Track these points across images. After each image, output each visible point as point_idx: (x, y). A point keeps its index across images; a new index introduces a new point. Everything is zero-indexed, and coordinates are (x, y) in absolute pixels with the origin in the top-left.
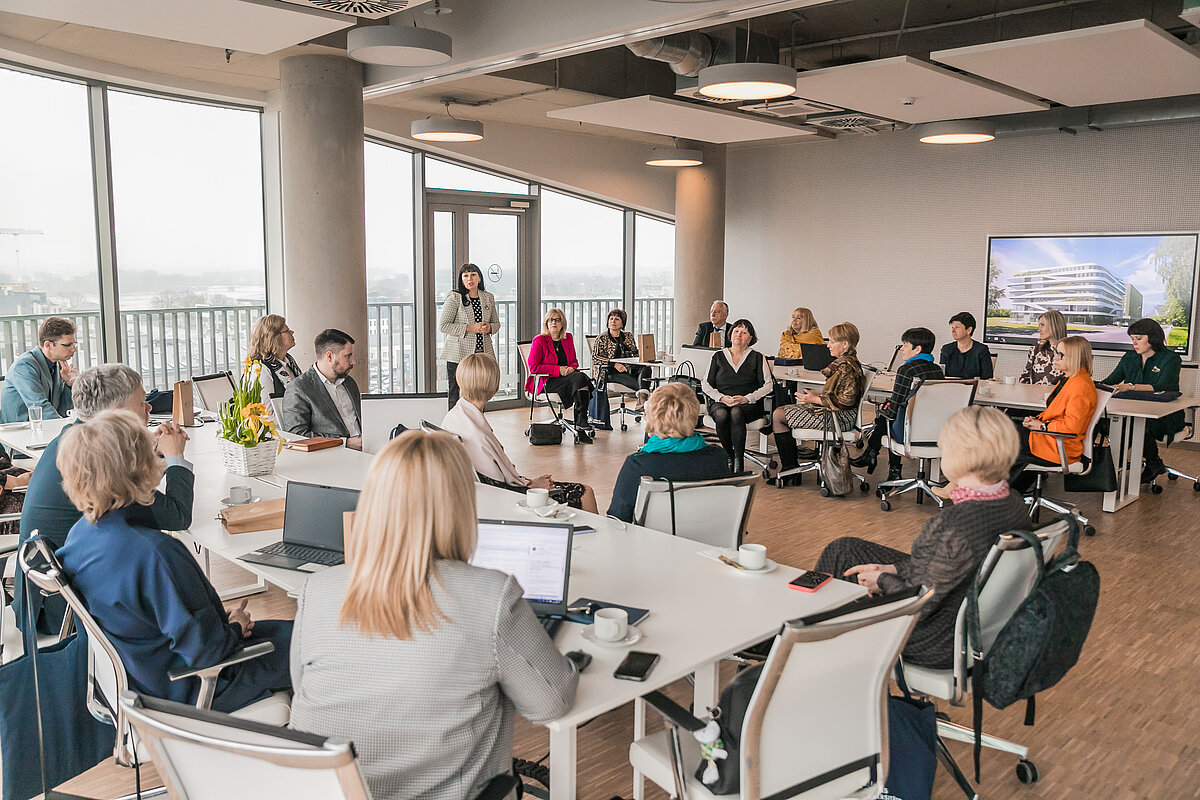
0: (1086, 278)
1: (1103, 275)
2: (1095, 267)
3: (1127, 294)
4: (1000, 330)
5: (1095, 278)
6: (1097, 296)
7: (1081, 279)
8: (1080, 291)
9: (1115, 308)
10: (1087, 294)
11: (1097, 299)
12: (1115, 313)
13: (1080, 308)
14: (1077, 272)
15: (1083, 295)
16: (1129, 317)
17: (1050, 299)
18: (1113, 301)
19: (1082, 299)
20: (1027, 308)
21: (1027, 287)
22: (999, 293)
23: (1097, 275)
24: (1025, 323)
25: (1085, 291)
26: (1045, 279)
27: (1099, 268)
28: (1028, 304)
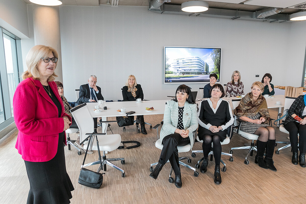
0: (194, 61)
1: (199, 60)
2: (197, 57)
3: (205, 65)
4: (170, 78)
5: (197, 61)
6: (197, 66)
7: (193, 61)
8: (193, 64)
9: (202, 69)
10: (195, 65)
11: (197, 67)
12: (202, 71)
14: (192, 59)
15: (194, 66)
16: (206, 72)
17: (184, 67)
18: (202, 67)
19: (194, 67)
20: (178, 70)
21: (178, 63)
22: (169, 66)
23: (197, 59)
24: (177, 75)
25: (194, 64)
26: (183, 61)
27: (198, 58)
28: (178, 69)
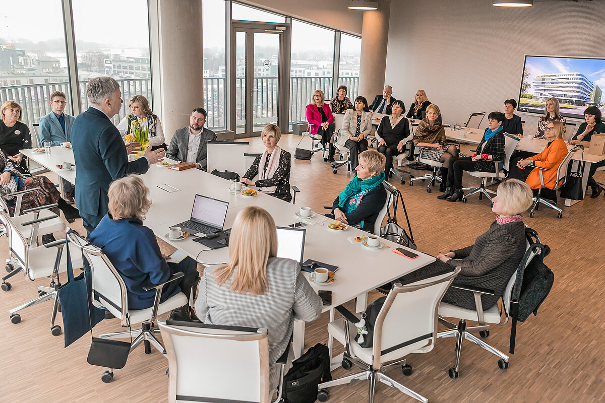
0: (574, 80)
1: (583, 79)
2: (579, 75)
3: (594, 90)
4: (527, 105)
5: (578, 81)
6: (578, 90)
7: (571, 81)
8: (570, 87)
9: (587, 97)
10: (574, 89)
11: (578, 92)
12: (586, 100)
13: (569, 96)
14: (569, 77)
15: (571, 89)
16: (594, 102)
17: (554, 90)
18: (587, 93)
19: (571, 91)
20: (541, 94)
21: (543, 83)
22: (528, 86)
23: (580, 79)
24: (540, 102)
25: (572, 87)
26: (552, 79)
27: (581, 75)
28: (542, 92)
